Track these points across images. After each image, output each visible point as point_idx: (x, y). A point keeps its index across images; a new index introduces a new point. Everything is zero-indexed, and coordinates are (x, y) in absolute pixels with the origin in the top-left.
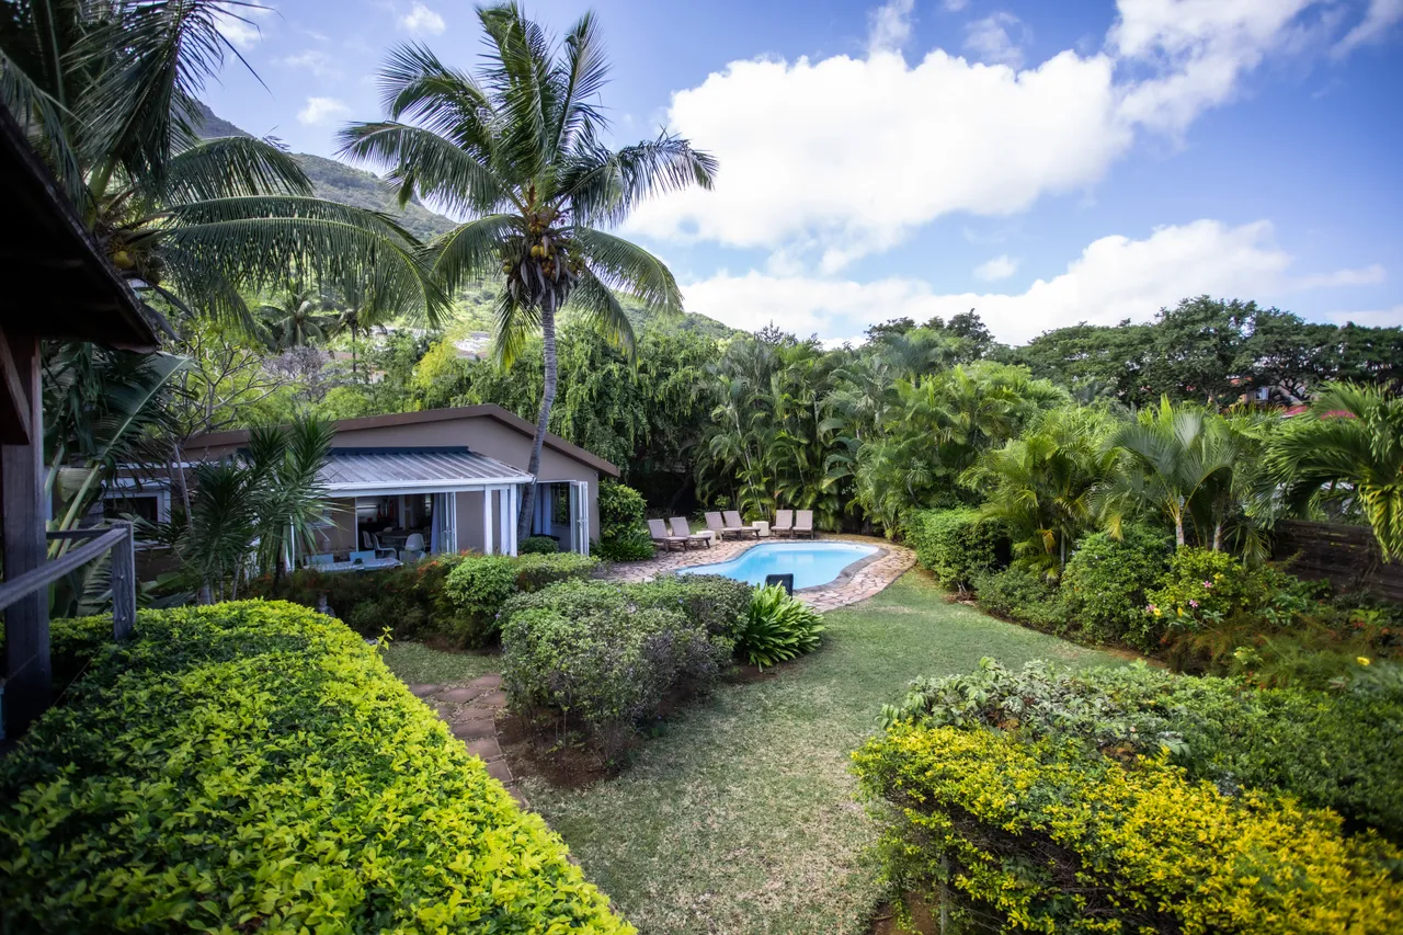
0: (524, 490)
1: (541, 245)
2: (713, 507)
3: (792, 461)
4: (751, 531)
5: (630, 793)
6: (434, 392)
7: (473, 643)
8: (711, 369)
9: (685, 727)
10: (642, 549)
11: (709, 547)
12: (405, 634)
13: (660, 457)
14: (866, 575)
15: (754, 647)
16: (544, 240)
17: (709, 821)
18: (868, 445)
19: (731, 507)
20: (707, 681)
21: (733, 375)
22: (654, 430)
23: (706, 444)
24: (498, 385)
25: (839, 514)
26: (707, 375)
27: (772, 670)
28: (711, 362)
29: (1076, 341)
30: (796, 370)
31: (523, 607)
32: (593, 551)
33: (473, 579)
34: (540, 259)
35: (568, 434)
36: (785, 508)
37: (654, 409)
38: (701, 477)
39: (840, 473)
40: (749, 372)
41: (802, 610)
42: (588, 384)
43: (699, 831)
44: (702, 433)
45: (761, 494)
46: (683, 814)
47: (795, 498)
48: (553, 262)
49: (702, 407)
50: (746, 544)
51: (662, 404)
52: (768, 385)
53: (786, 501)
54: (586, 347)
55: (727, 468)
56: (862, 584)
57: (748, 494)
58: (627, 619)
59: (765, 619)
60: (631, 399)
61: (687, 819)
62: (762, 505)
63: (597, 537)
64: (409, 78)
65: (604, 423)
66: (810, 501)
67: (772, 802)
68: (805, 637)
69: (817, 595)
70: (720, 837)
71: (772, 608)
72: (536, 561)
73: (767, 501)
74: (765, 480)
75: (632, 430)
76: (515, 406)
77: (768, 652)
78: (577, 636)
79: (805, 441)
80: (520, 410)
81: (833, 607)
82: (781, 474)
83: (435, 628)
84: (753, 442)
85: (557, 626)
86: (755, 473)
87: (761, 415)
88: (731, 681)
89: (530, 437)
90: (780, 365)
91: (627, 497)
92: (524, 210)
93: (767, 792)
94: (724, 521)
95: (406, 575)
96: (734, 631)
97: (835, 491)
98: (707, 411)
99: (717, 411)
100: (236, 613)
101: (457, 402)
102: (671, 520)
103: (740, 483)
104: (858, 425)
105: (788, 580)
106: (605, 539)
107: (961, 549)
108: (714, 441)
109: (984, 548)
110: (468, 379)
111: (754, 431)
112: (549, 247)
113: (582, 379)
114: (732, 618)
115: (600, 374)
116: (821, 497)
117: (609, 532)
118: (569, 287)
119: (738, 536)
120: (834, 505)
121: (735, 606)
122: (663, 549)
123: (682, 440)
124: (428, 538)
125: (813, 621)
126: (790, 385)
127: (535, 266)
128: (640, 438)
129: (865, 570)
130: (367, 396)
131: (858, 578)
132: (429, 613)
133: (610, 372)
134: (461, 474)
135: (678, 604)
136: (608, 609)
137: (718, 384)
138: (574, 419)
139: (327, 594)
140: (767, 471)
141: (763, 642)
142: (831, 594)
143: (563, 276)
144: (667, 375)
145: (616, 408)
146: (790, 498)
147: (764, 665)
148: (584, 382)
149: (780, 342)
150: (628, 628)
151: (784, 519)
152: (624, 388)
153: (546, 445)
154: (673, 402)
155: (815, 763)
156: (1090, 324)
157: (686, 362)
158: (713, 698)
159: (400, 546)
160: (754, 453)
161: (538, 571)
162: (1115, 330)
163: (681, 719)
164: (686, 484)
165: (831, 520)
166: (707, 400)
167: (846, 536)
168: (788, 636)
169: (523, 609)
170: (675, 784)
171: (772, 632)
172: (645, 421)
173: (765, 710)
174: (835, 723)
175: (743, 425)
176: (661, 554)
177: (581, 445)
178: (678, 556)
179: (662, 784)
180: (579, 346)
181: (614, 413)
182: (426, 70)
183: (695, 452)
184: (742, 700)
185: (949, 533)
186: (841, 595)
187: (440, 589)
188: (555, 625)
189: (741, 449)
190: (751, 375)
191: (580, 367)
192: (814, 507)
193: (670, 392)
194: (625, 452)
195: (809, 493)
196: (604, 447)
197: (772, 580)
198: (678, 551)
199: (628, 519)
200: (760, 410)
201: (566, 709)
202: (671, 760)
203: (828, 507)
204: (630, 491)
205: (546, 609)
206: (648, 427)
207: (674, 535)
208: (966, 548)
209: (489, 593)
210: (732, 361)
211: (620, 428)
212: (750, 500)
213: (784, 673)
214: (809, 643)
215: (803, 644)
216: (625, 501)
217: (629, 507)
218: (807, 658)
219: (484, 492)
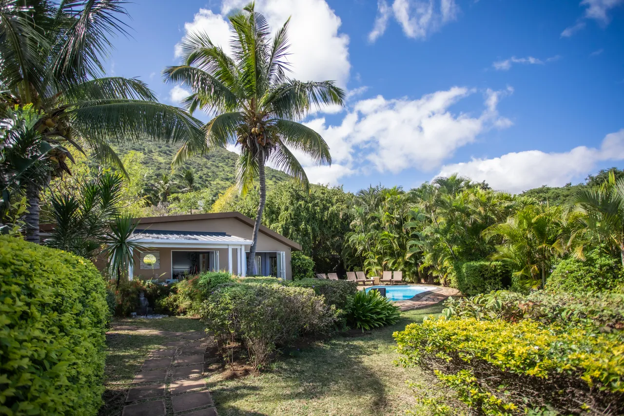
1: (256, 127)
2: (352, 270)
3: (391, 248)
4: (370, 281)
14: (429, 297)
15: (360, 319)
16: (258, 125)
19: (360, 271)
21: (360, 205)
23: (347, 241)
25: (416, 273)
26: (348, 207)
29: (541, 194)
30: (392, 201)
33: (210, 281)
34: (257, 135)
36: (387, 270)
37: (322, 224)
39: (415, 250)
42: (289, 211)
44: (346, 235)
45: (375, 264)
47: (394, 264)
48: (263, 136)
49: (346, 223)
51: (326, 221)
52: (378, 210)
53: (388, 267)
56: (426, 300)
57: (369, 264)
59: (366, 304)
60: (311, 219)
62: (376, 269)
65: (298, 230)
66: (400, 267)
68: (390, 315)
69: (401, 304)
73: (379, 268)
74: (377, 257)
77: (368, 322)
79: (397, 236)
82: (385, 254)
84: (371, 238)
86: (372, 253)
87: (374, 224)
88: (345, 335)
90: (383, 199)
91: (305, 260)
92: (248, 112)
94: (356, 275)
96: (346, 306)
97: (413, 261)
98: (348, 224)
99: (353, 223)
102: (328, 274)
103: (365, 258)
107: (482, 279)
108: (351, 239)
109: (495, 279)
111: (371, 232)
112: (260, 128)
114: (345, 299)
115: (295, 207)
116: (406, 264)
118: (271, 149)
119: (363, 284)
120: (413, 269)
121: (346, 292)
126: (389, 208)
127: (254, 139)
128: (316, 237)
129: (428, 295)
131: (425, 298)
133: (300, 206)
134: (217, 240)
135: (312, 288)
137: (353, 210)
138: (283, 228)
140: (378, 252)
141: (364, 316)
142: (409, 304)
143: (268, 144)
144: (328, 208)
145: (303, 223)
146: (390, 265)
147: (365, 329)
148: (287, 210)
149: (384, 191)
151: (387, 275)
152: (307, 213)
154: (331, 221)
156: (549, 186)
157: (337, 201)
160: (372, 244)
162: (562, 189)
164: (340, 262)
165: (411, 276)
166: (348, 218)
168: (379, 313)
171: (370, 311)
172: (318, 229)
175: (366, 230)
181: (302, 225)
182: (203, 44)
183: (342, 245)
185: (475, 270)
190: (369, 205)
191: (286, 204)
192: (403, 270)
193: (330, 216)
195: (400, 263)
199: (306, 270)
200: (374, 221)
203: (410, 271)
204: (307, 258)
206: (319, 233)
208: (485, 279)
212: (370, 267)
213: (376, 333)
214: (392, 319)
215: (388, 320)
216: (304, 262)
217: (306, 265)
218: (390, 327)
219: (228, 249)
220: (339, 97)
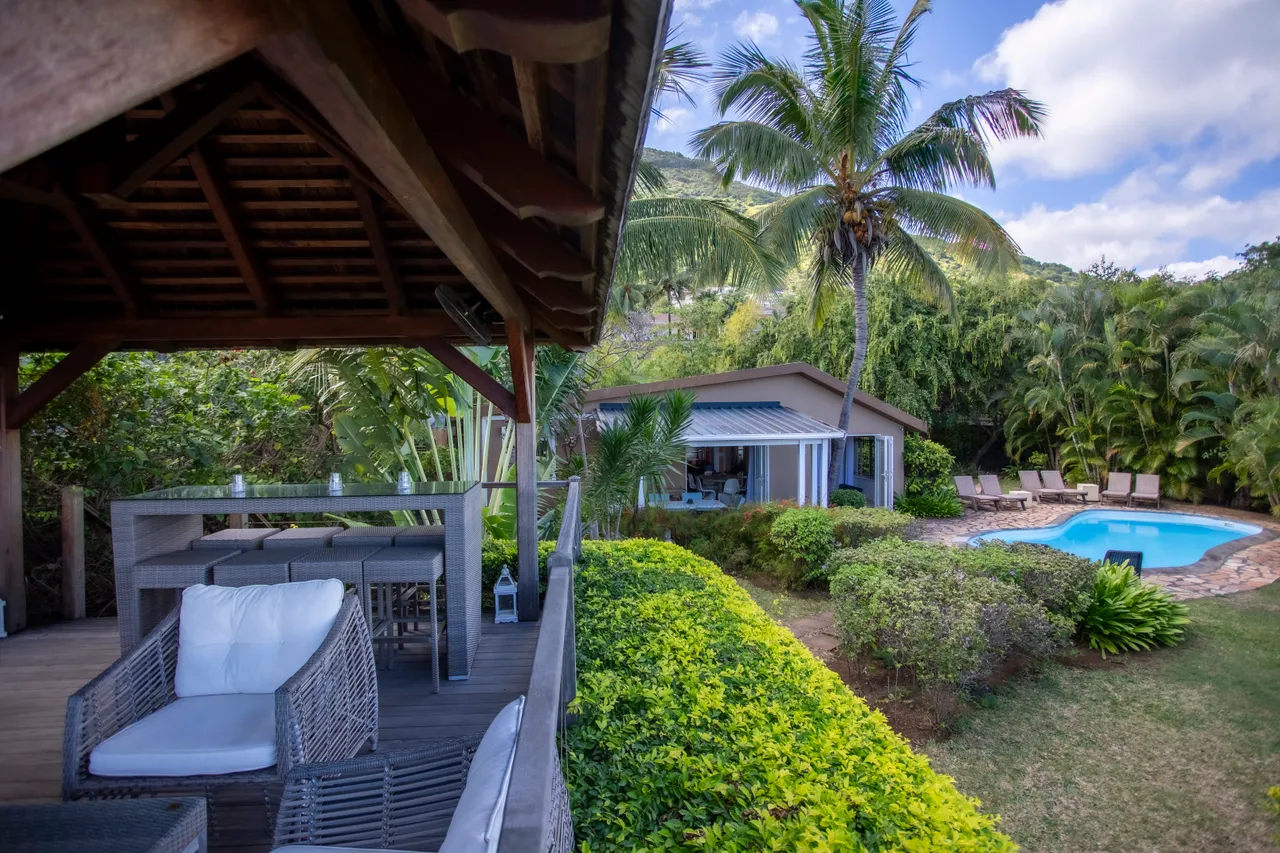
0: (834, 443)
1: (854, 210)
2: (1027, 465)
3: (1133, 417)
4: (1075, 495)
5: (964, 759)
6: (742, 349)
7: (793, 586)
8: (1028, 317)
9: (1017, 704)
10: (948, 506)
11: (1024, 508)
12: (733, 570)
13: (964, 408)
14: (1244, 561)
15: (1096, 631)
16: (858, 206)
17: (1056, 810)
18: (1248, 404)
19: (1049, 466)
20: (1041, 660)
21: (1055, 322)
22: (959, 380)
23: (1020, 397)
24: (801, 341)
25: (1197, 482)
26: (1022, 322)
27: (1119, 659)
28: (1026, 309)
30: (1138, 314)
31: (849, 561)
32: (898, 505)
33: (796, 528)
34: (854, 224)
35: (869, 387)
36: (1120, 470)
37: (960, 360)
38: (1012, 431)
39: (1202, 434)
40: (1074, 317)
41: (1158, 596)
42: (890, 337)
43: (1045, 819)
44: (1016, 385)
45: (1087, 453)
46: (1025, 794)
47: (1136, 458)
48: (865, 226)
50: (1070, 509)
51: (969, 355)
52: (1100, 331)
53: (1121, 461)
54: (887, 300)
55: (1044, 424)
56: (1238, 571)
57: (1073, 452)
58: (956, 585)
59: (1110, 601)
60: (935, 350)
61: (1029, 801)
62: (1090, 466)
63: (901, 492)
64: (734, 74)
65: (906, 376)
66: (1155, 464)
67: (1134, 810)
68: (1164, 628)
69: (1173, 578)
70: (1071, 831)
71: (1118, 591)
72: (849, 515)
73: (1097, 462)
74: (1095, 437)
75: (936, 383)
76: (816, 360)
77: (1114, 638)
78: (906, 597)
79: (1151, 395)
80: (822, 364)
81: (1197, 596)
82: (1116, 432)
83: (758, 567)
84: (1079, 395)
85: (886, 585)
86: (1081, 429)
87: (1091, 365)
88: (1068, 663)
89: (841, 394)
90: (1117, 308)
91: (934, 453)
92: (836, 179)
93: (1126, 796)
94: (1041, 480)
95: (733, 518)
96: (1073, 610)
97: (1192, 454)
98: (1022, 362)
99: (1035, 361)
100: (641, 550)
101: (764, 360)
102: (980, 477)
103: (1062, 440)
104: (1231, 377)
105: (1136, 559)
106: (909, 494)
108: (1030, 394)
110: (773, 336)
111: (1082, 383)
112: (862, 212)
113: (883, 332)
114: (1073, 598)
115: (902, 327)
116: (1171, 459)
117: (914, 487)
118: (880, 248)
119: (1059, 499)
120: (1192, 471)
121: (1076, 583)
122: (971, 507)
123: (990, 392)
124: (744, 483)
125: (1173, 611)
126: (1131, 331)
127: (848, 232)
128: (945, 390)
129: (1243, 554)
130: (685, 354)
131: (1232, 564)
132: (754, 553)
133: (911, 325)
134: (779, 430)
135: (1009, 576)
136: (934, 572)
137: (1036, 333)
138: (875, 373)
139: (671, 529)
140: (1097, 428)
141: (1106, 626)
142: (1192, 579)
143: (875, 239)
144: (974, 325)
145: (919, 360)
146: (1128, 459)
147: (1107, 652)
148: (885, 334)
149: (1115, 279)
150: (959, 596)
151: (1119, 483)
152: (928, 339)
153: (856, 401)
154: (982, 353)
155: (1188, 778)
157: (996, 309)
158: (1047, 679)
159: (720, 488)
160: (1080, 407)
161: (854, 525)
163: (1012, 694)
164: (994, 437)
165: (1185, 488)
166: (1022, 350)
167: (1209, 508)
168: (1139, 623)
169: (849, 564)
170: (1013, 761)
171: (1117, 616)
172: (949, 373)
173: (1114, 702)
174: (1214, 739)
175: (1067, 377)
176: (969, 512)
177: (882, 397)
178: (989, 516)
179: (999, 758)
180: (880, 299)
181: (916, 365)
182: (749, 65)
183: (1006, 406)
184: (1083, 687)
186: (1207, 582)
187: (765, 533)
188: (885, 583)
189: (1064, 403)
190: (1078, 320)
191: (881, 321)
192: (1161, 471)
193: (978, 342)
194: (928, 406)
195: (1154, 455)
196: (906, 400)
197: (1114, 557)
198: (987, 510)
199: (935, 474)
200: (1089, 359)
201: (899, 666)
202: (1005, 736)
203: (1182, 474)
204: (937, 446)
205: (871, 566)
206: (952, 381)
207: (982, 493)
209: (811, 543)
210: (1055, 307)
211: (922, 381)
212: (1072, 459)
213: (1136, 665)
214: (1168, 636)
215: (1161, 636)
216: (932, 456)
217: (935, 463)
218: (1164, 652)
219: (798, 445)
220: (1030, 120)
